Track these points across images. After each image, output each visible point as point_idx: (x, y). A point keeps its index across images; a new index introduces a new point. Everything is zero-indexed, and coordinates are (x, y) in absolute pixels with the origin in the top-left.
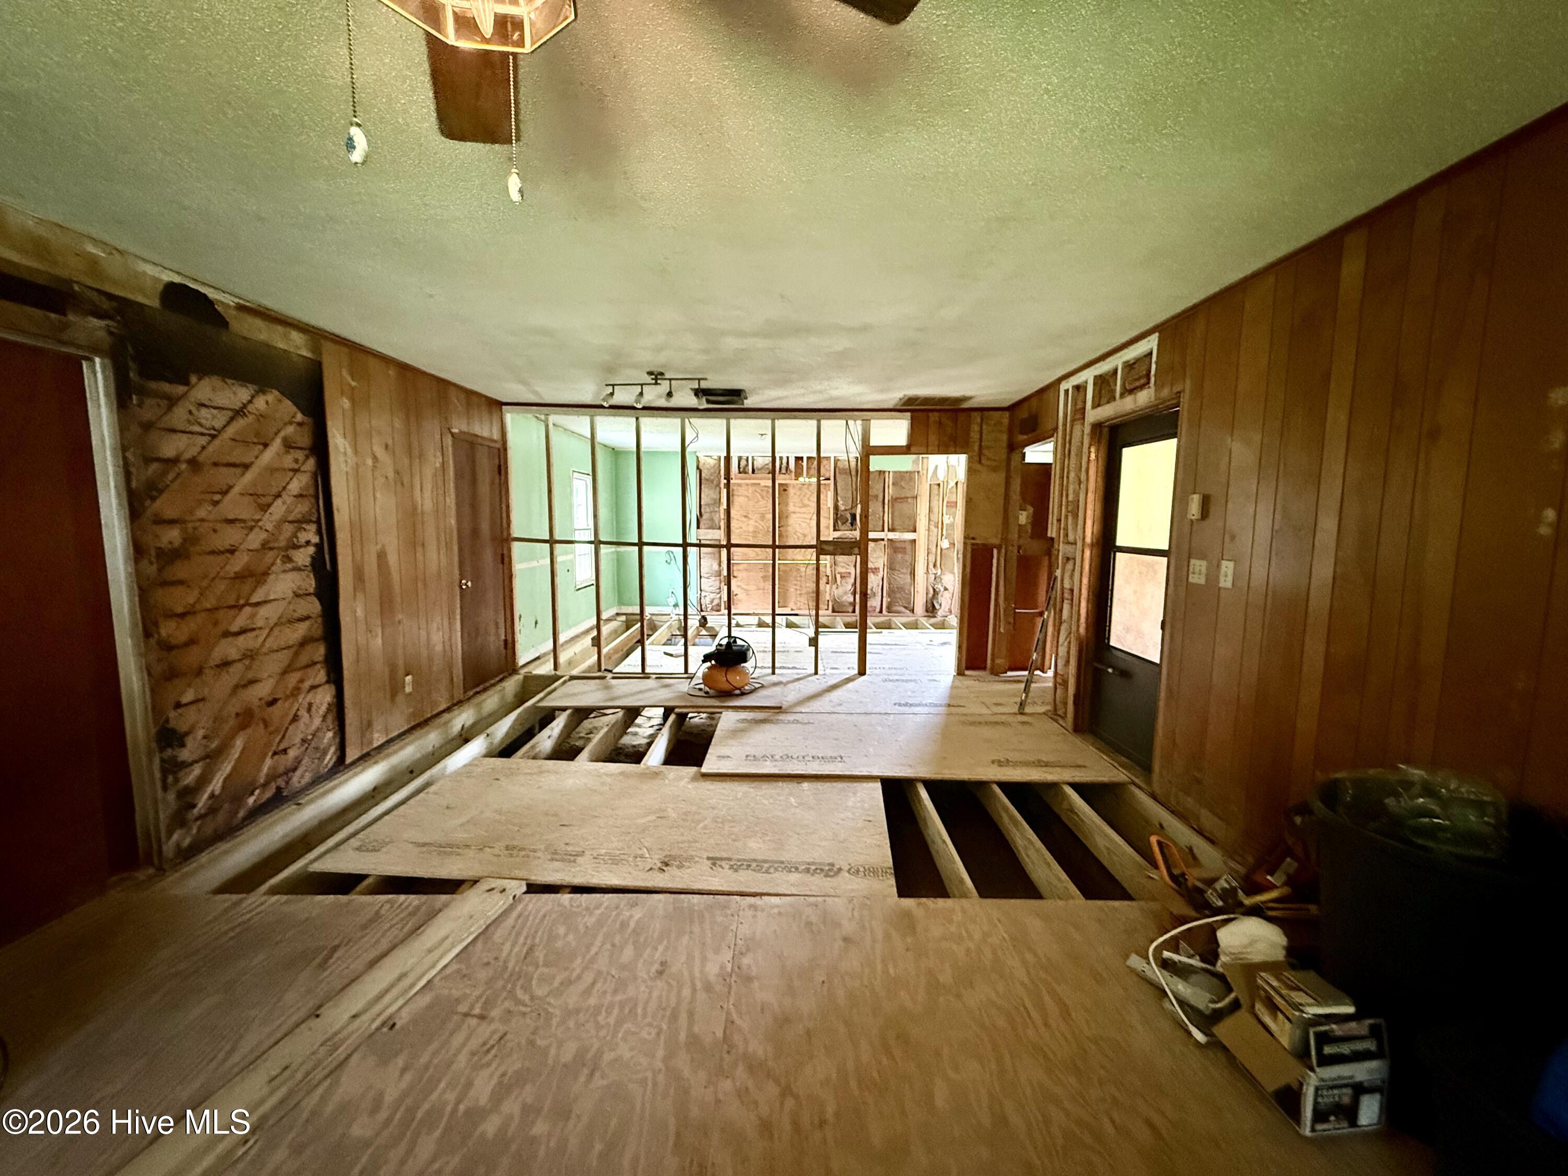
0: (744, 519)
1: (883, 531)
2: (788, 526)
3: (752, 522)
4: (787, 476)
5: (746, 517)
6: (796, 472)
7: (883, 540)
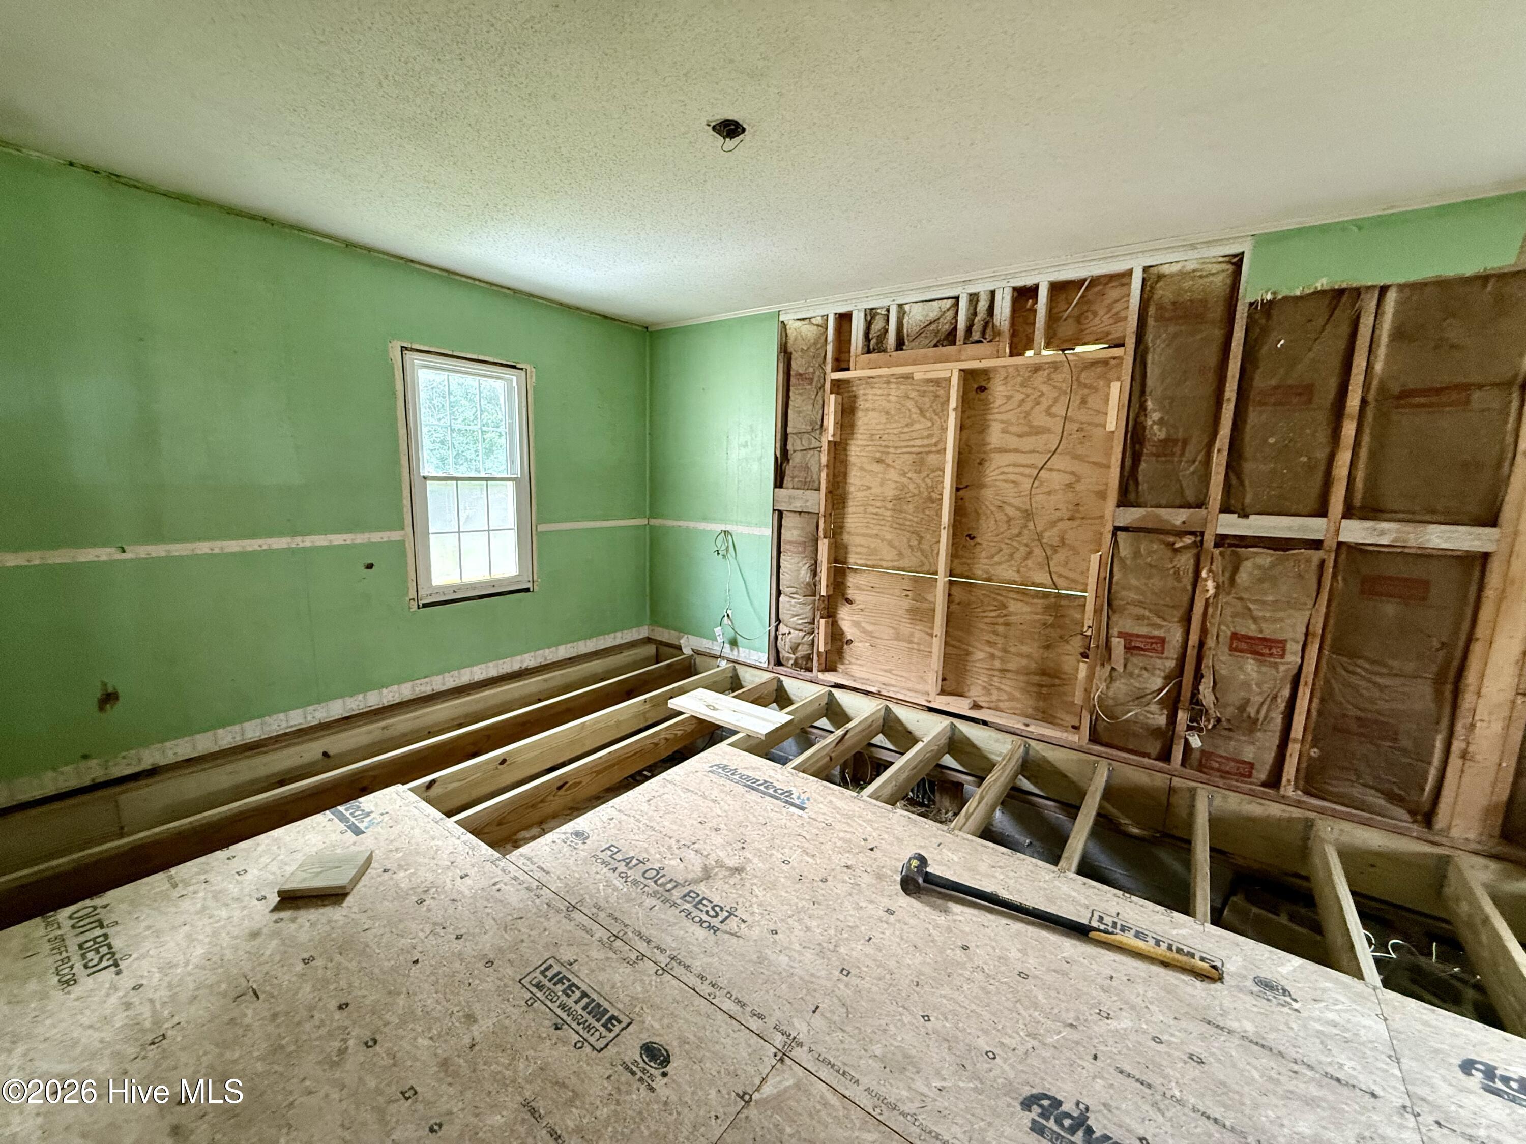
0: (877, 468)
1: (1322, 512)
2: (982, 486)
3: (893, 475)
4: (984, 348)
5: (879, 461)
6: (1014, 334)
7: (1316, 544)
